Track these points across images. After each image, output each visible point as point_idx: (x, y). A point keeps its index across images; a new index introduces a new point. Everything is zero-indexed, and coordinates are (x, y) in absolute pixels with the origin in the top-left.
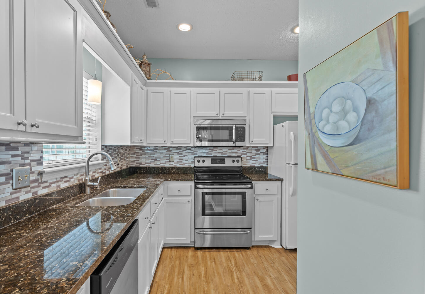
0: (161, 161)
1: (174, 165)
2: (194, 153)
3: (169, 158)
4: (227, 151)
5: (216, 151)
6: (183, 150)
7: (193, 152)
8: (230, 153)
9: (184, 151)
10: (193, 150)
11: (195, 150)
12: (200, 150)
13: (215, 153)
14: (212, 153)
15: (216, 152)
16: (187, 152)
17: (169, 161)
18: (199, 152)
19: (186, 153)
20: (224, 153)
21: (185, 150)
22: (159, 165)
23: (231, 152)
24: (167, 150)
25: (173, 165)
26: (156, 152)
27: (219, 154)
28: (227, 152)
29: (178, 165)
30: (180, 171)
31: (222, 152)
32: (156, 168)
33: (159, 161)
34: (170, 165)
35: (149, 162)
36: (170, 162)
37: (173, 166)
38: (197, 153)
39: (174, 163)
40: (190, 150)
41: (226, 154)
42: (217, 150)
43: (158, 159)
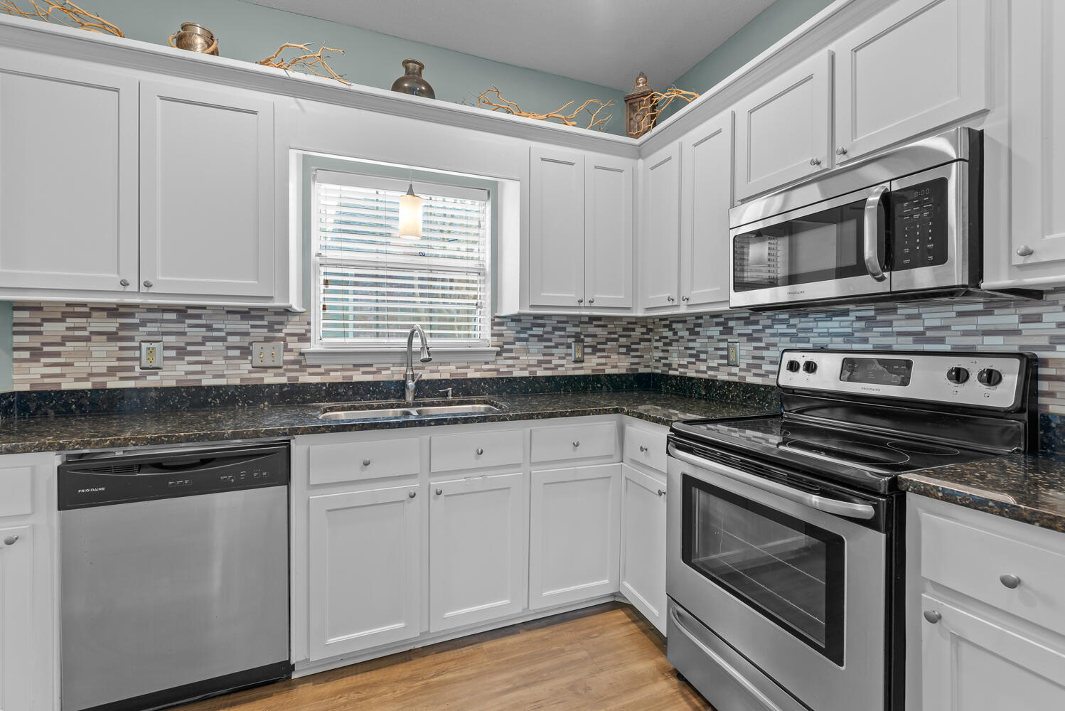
0: (708, 361)
1: (740, 377)
2: (800, 335)
3: (725, 353)
4: (944, 323)
5: (890, 324)
6: (765, 327)
7: (794, 331)
8: (966, 333)
9: (767, 331)
10: (794, 326)
11: (801, 326)
12: (820, 324)
13: (884, 335)
14: (870, 334)
15: (889, 329)
16: (775, 331)
17: (725, 362)
18: (815, 330)
19: (773, 335)
20: (929, 334)
21: (770, 327)
22: (705, 372)
23: (974, 328)
24: (721, 328)
25: (735, 375)
26: (698, 333)
27: (901, 339)
28: (947, 328)
29: (750, 379)
30: (749, 398)
31: (921, 329)
32: (695, 381)
33: (705, 361)
34: (730, 374)
35: (684, 361)
36: (728, 365)
37: (735, 379)
38: (809, 335)
39: (741, 370)
40: (785, 326)
41: (941, 340)
42: (895, 323)
43: (703, 356)
